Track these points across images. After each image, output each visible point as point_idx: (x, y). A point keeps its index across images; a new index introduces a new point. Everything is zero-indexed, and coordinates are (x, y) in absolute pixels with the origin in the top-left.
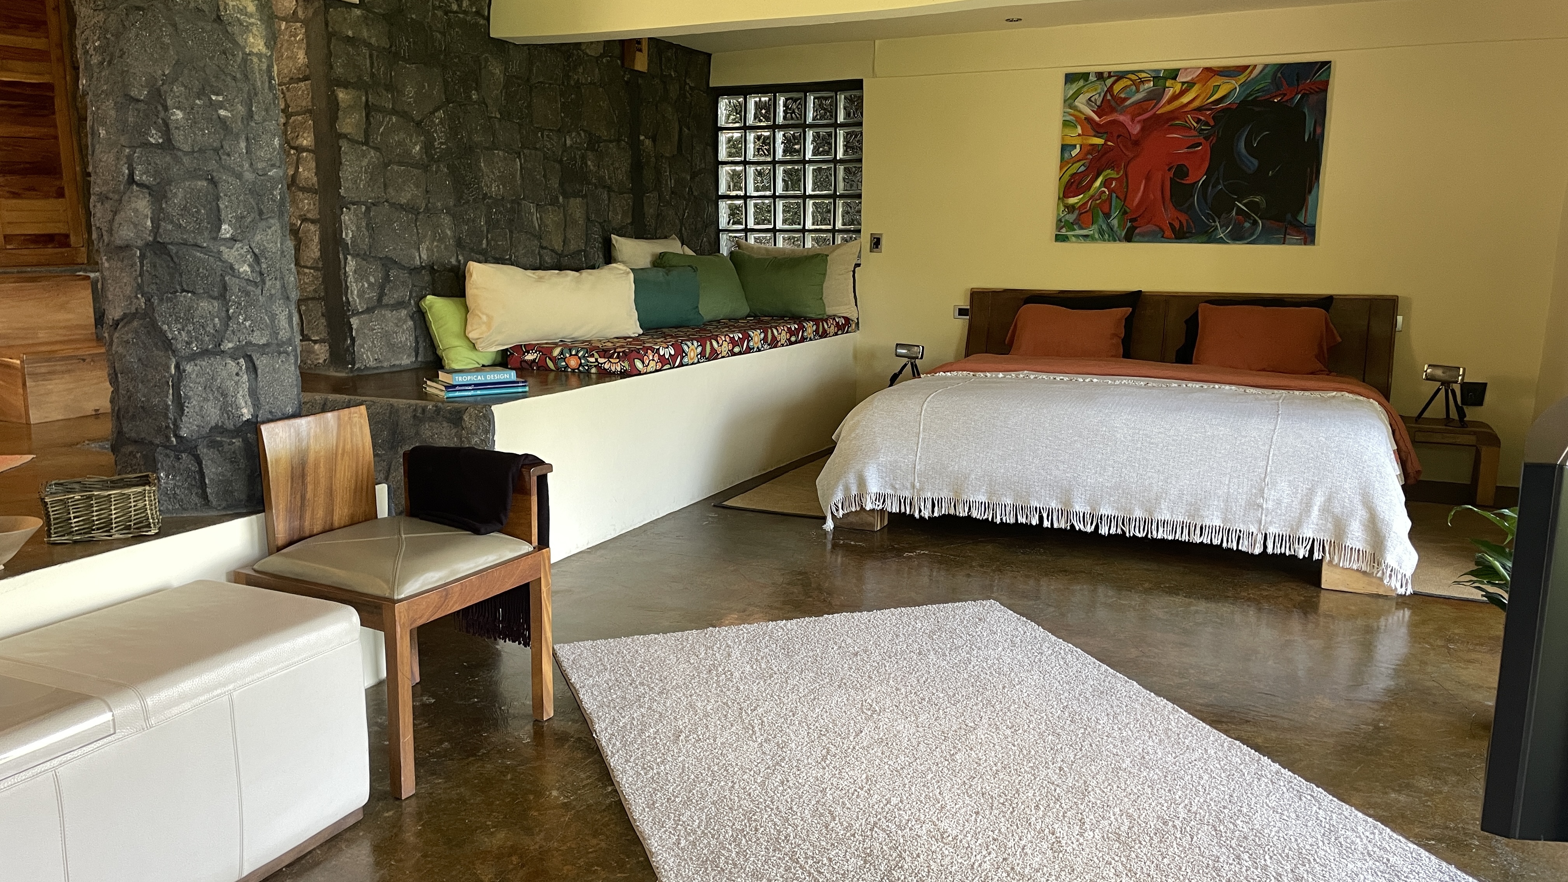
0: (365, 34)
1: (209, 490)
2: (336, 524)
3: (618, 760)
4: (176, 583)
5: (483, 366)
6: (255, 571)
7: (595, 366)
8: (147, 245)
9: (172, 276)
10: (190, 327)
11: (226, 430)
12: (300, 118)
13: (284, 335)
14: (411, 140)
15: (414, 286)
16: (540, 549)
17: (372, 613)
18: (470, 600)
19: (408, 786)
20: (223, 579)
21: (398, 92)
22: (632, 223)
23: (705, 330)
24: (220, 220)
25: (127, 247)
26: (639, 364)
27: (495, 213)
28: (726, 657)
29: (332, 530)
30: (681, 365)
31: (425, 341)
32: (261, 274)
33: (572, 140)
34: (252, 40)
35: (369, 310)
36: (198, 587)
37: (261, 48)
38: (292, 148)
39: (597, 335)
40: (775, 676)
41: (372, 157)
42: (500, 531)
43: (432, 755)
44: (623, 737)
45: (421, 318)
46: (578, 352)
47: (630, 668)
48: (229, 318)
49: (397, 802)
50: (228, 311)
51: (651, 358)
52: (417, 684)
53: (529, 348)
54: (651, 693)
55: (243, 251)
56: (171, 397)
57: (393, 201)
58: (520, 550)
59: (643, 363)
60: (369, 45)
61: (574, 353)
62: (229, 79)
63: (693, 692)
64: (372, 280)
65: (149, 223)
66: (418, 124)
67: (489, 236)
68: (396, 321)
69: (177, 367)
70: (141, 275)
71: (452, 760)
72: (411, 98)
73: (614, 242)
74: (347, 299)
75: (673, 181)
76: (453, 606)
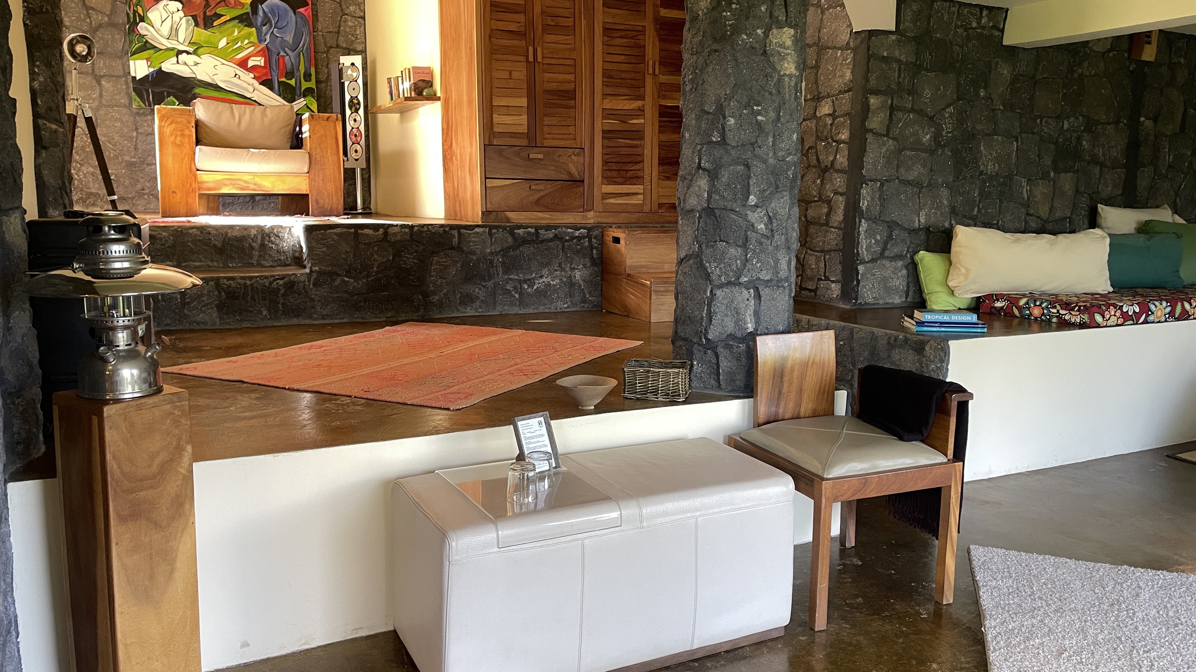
0: (897, 53)
1: (721, 377)
2: (802, 415)
3: (997, 657)
4: (691, 436)
5: (959, 309)
6: (741, 438)
7: (1056, 316)
8: (704, 209)
9: (715, 230)
10: (722, 266)
11: (736, 337)
12: (842, 119)
13: (783, 274)
14: (923, 131)
15: (911, 243)
16: (954, 462)
17: (807, 484)
18: (885, 491)
19: (821, 621)
20: (721, 441)
21: (917, 95)
22: (1122, 194)
23: (1182, 292)
24: (749, 192)
25: (692, 211)
26: (1098, 318)
27: (989, 186)
28: (1133, 596)
29: (798, 418)
30: (1146, 322)
31: (915, 286)
32: (772, 231)
33: (1069, 124)
34: (786, 65)
35: (873, 260)
36: (703, 442)
37: (792, 70)
38: (834, 141)
39: (1065, 290)
40: (1180, 627)
41: (890, 146)
42: (923, 441)
43: (847, 604)
44: (1009, 638)
45: (913, 268)
46: (1042, 303)
47: (1034, 581)
48: (747, 261)
49: (811, 632)
50: (746, 255)
51: (1113, 313)
52: (852, 547)
53: (998, 297)
54: (1047, 608)
55: (761, 214)
56: (705, 312)
57: (903, 178)
58: (935, 460)
59: (1104, 317)
60: (899, 61)
61: (1038, 303)
62: (767, 94)
63: (1089, 618)
64: (878, 238)
65: (706, 195)
66: (931, 118)
67: (981, 205)
68: (893, 270)
69: (711, 291)
70: (698, 230)
71: (861, 613)
72: (928, 98)
73: (1100, 210)
74: (858, 251)
75: (1171, 157)
76: (870, 493)
